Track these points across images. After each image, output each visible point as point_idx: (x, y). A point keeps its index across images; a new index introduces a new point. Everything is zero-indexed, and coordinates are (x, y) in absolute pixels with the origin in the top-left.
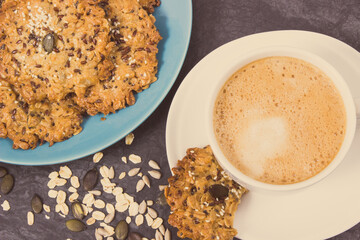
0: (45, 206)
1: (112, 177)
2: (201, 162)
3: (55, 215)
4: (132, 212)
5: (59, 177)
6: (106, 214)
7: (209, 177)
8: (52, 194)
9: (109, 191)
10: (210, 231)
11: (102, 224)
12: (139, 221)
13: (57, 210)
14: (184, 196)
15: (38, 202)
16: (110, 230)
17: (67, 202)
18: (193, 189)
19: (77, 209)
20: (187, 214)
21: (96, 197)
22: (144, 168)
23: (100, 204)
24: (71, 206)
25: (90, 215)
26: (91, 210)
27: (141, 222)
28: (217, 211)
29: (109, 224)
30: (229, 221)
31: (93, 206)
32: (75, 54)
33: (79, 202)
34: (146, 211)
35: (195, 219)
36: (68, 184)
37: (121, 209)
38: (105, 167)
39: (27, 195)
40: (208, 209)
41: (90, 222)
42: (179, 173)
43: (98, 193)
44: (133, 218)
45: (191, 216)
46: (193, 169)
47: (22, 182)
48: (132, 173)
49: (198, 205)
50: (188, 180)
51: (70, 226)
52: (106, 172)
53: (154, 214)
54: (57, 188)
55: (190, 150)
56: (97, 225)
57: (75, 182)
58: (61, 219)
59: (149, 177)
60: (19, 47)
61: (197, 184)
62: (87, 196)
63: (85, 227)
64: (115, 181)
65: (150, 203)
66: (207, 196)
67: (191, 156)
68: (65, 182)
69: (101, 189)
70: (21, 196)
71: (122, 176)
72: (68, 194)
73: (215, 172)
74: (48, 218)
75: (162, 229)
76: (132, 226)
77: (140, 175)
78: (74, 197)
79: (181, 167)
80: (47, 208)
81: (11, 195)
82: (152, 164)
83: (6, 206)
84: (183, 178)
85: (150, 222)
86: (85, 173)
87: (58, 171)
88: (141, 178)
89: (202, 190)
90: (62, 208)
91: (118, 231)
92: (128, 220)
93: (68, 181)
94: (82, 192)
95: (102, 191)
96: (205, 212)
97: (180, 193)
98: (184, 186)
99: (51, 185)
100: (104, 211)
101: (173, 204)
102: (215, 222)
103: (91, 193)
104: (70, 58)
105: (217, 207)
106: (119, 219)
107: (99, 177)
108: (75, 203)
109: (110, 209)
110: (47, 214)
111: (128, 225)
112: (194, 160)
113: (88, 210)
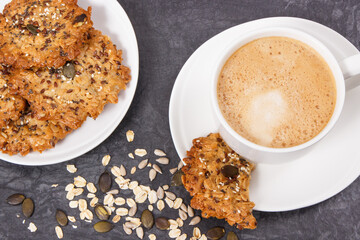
0: (69, 218)
1: (124, 174)
2: (208, 149)
3: (82, 223)
4: (152, 200)
5: (75, 187)
6: (129, 208)
7: (219, 161)
8: (73, 205)
9: (125, 187)
10: (231, 207)
11: (128, 219)
12: (161, 206)
13: (82, 218)
14: (200, 180)
15: (62, 216)
16: (137, 221)
17: (89, 207)
18: (207, 173)
19: (101, 212)
20: (207, 196)
21: (115, 196)
22: (151, 158)
23: (120, 201)
24: (94, 210)
25: (114, 213)
26: (113, 209)
27: (163, 206)
28: (233, 189)
29: (134, 217)
30: (245, 196)
31: (114, 205)
32: (95, 70)
33: (101, 204)
34: (165, 196)
35: (215, 199)
36: (86, 191)
37: (141, 200)
38: (115, 168)
39: (49, 212)
40: (225, 188)
41: (116, 220)
42: (191, 162)
43: (116, 192)
44: (154, 205)
45: (211, 197)
46: (202, 156)
47: (42, 202)
48: (141, 166)
49: (215, 186)
50: (200, 166)
51: (98, 228)
52: (118, 172)
53: (173, 196)
54: (76, 198)
55: (195, 140)
56: (123, 220)
57: (92, 188)
58: (88, 225)
59: (159, 165)
60: (45, 85)
61: (209, 168)
62: (106, 197)
63: (113, 226)
64: (128, 176)
65: (166, 187)
66: (221, 176)
67: (198, 145)
68: (82, 190)
69: (117, 187)
70: (44, 215)
71: (133, 170)
72: (89, 201)
73: (222, 155)
74: (75, 227)
75: (183, 208)
76: (156, 212)
77: (149, 165)
78: (95, 201)
79: (191, 156)
80: (72, 219)
81: (34, 216)
82: (157, 152)
83: (32, 228)
84: (196, 166)
85: (171, 204)
86: (98, 178)
87: (73, 182)
88: (152, 168)
89: (215, 173)
90: (86, 215)
91: (144, 220)
92: (151, 208)
93: (85, 189)
94: (100, 195)
95: (119, 189)
96: (222, 191)
97: (196, 178)
98: (198, 171)
99: (70, 196)
100: (125, 206)
101: (192, 189)
102: (233, 199)
103: (109, 193)
104: (93, 76)
105: (232, 185)
106: (141, 210)
107: (113, 178)
108: (97, 206)
109: (131, 203)
110: (73, 224)
111: (152, 212)
112: (201, 148)
113: (111, 210)
